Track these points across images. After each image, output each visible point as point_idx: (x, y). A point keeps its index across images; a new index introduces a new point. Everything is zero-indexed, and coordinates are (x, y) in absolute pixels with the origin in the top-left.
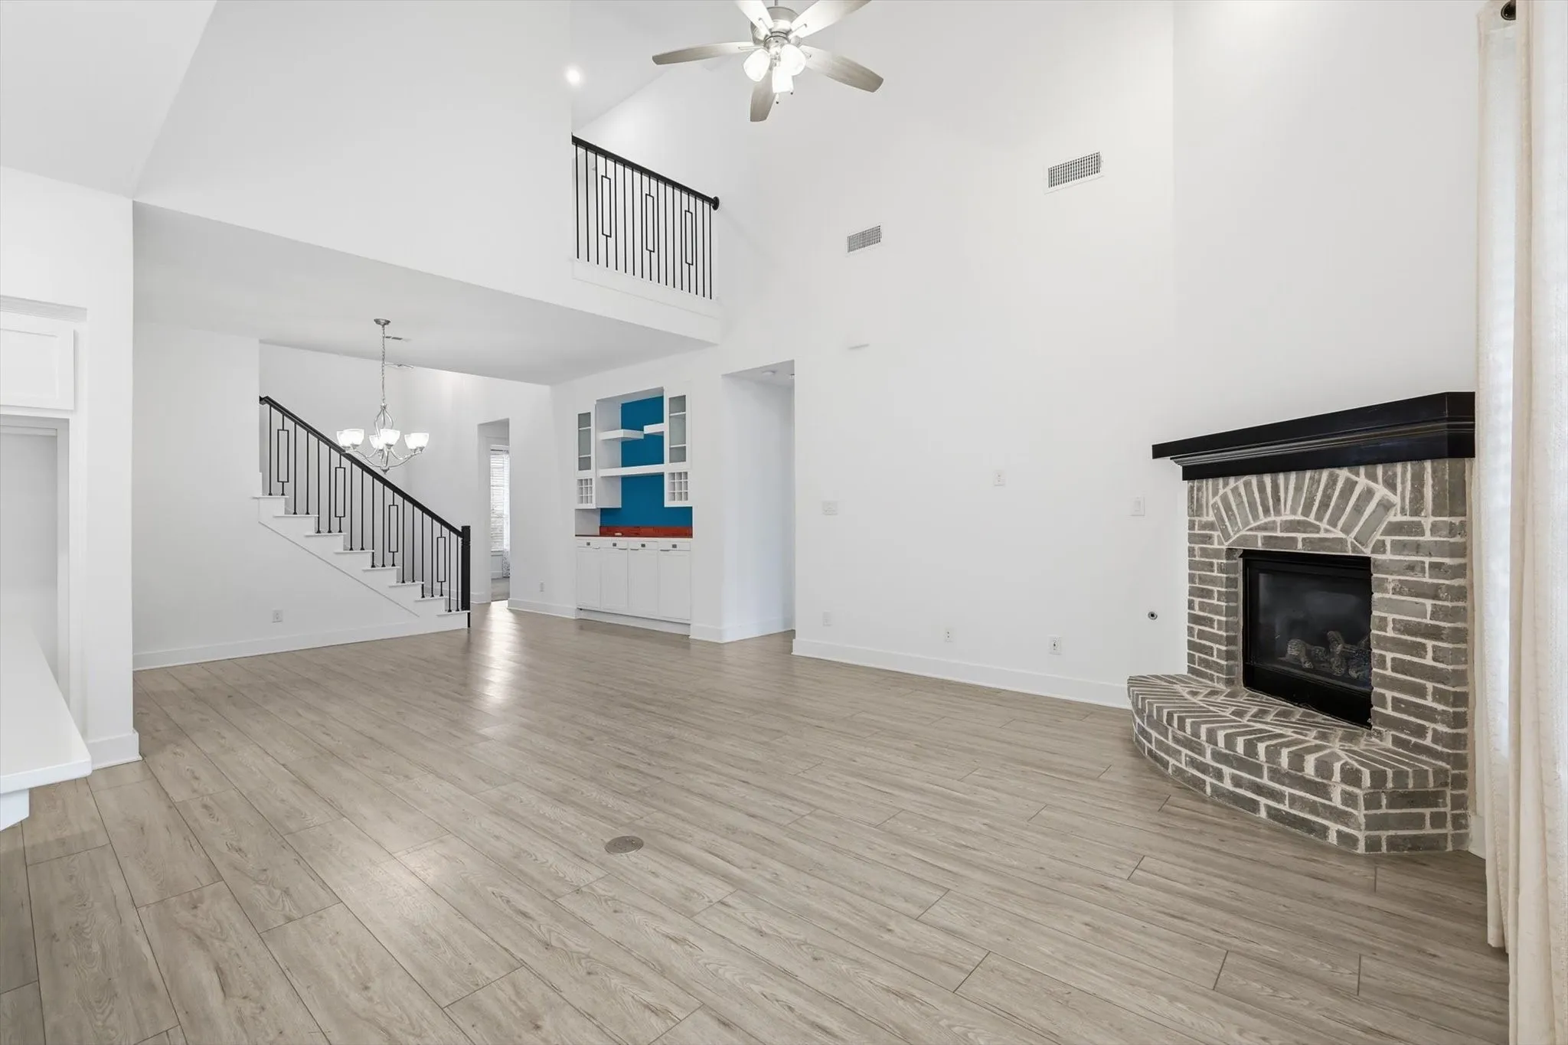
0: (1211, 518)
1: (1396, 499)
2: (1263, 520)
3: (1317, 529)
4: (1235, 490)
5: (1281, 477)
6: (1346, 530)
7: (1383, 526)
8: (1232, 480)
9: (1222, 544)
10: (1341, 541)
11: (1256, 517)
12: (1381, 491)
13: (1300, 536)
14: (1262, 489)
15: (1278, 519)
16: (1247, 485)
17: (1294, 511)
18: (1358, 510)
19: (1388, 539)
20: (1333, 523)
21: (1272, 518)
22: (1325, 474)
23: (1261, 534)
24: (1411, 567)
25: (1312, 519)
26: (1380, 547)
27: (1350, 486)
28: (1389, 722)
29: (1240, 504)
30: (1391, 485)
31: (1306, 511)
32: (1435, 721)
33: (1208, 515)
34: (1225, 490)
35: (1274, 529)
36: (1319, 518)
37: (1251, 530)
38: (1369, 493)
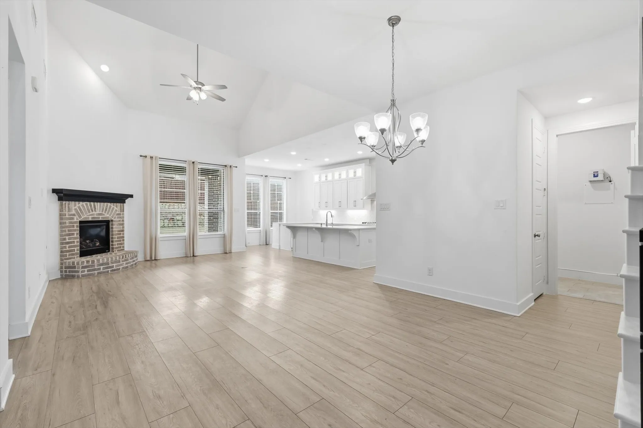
0: (74, 212)
1: (118, 209)
2: (91, 213)
3: (104, 215)
4: (83, 205)
5: (96, 203)
6: (110, 215)
7: (116, 214)
8: (81, 203)
9: (78, 220)
10: (109, 217)
11: (89, 212)
12: (115, 208)
13: (101, 216)
14: (91, 206)
15: (95, 213)
16: (86, 204)
17: (100, 211)
18: (112, 211)
19: (116, 216)
20: (108, 214)
21: (94, 212)
22: (106, 204)
23: (90, 217)
24: (119, 221)
25: (103, 213)
26: (115, 218)
27: (110, 206)
28: (117, 248)
29: (84, 209)
30: (117, 207)
31: (102, 211)
32: (122, 245)
33: (72, 212)
34: (79, 205)
35: (94, 215)
36: (105, 213)
37: (88, 215)
38: (114, 208)
